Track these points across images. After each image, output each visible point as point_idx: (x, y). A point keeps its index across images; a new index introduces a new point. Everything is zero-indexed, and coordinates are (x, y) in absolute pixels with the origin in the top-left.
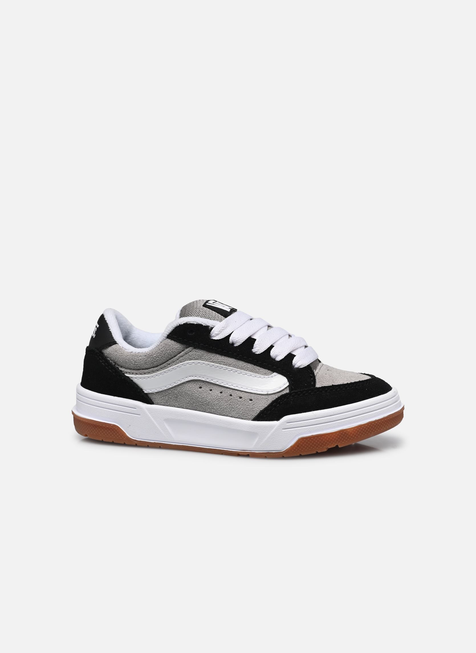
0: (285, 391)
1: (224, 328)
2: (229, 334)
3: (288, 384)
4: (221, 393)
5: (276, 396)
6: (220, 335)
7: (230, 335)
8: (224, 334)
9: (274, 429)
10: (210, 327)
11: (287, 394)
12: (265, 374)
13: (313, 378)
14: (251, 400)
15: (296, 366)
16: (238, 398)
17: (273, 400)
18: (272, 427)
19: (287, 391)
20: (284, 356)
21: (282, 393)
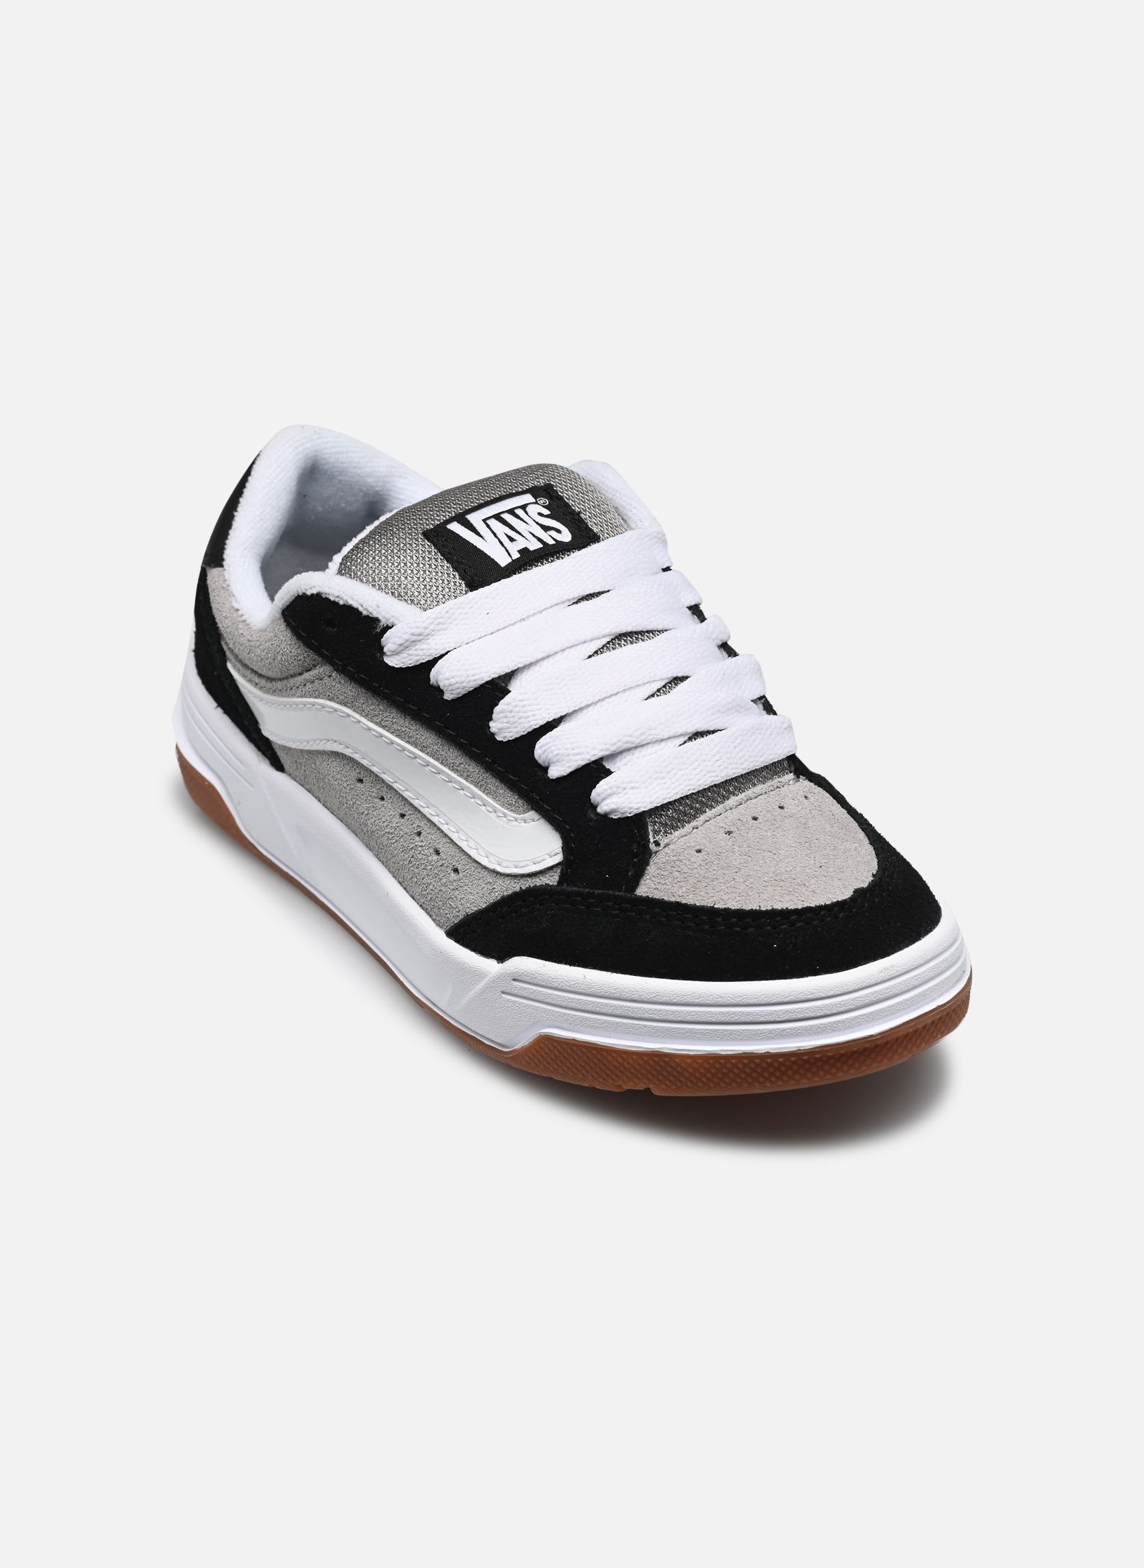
0: (547, 875)
1: (422, 637)
2: (431, 658)
3: (559, 858)
4: (403, 816)
5: (516, 886)
6: (402, 655)
7: (434, 661)
8: (418, 656)
9: (483, 983)
10: (381, 624)
11: (545, 889)
12: (509, 806)
13: (640, 857)
14: (456, 871)
15: (602, 809)
16: (432, 851)
17: (505, 893)
18: (478, 975)
19: (552, 880)
20: (569, 767)
21: (538, 880)
